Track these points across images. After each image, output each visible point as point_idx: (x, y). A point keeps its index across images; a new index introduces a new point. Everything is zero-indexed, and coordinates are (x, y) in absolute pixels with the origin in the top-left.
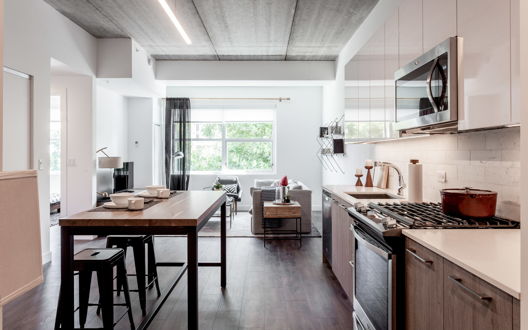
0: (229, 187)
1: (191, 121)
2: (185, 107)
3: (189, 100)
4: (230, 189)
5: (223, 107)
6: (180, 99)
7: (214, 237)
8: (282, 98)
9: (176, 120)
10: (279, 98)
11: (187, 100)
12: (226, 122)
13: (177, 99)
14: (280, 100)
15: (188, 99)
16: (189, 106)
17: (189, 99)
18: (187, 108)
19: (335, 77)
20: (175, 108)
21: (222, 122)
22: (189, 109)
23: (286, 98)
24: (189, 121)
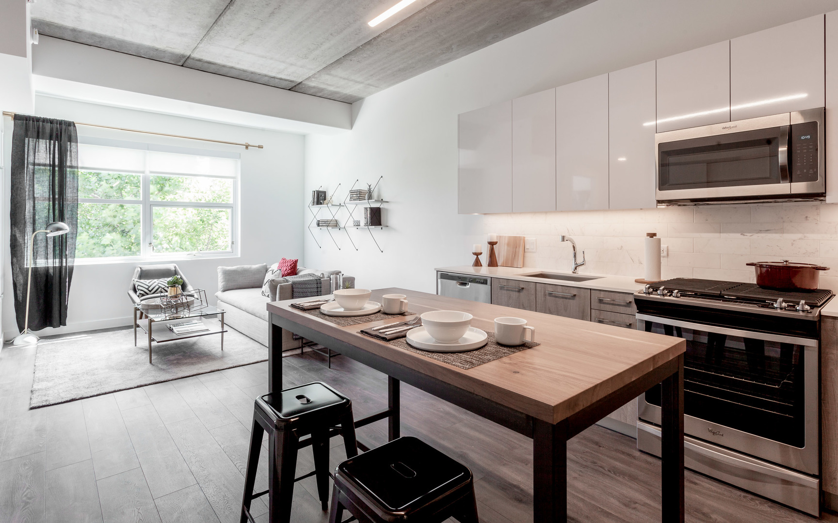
0: (147, 283)
1: (80, 165)
2: (64, 137)
3: (75, 126)
4: (149, 287)
5: (148, 148)
6: (51, 122)
7: (219, 370)
8: (251, 144)
9: (42, 161)
10: (244, 144)
11: (70, 124)
12: (151, 172)
13: (45, 120)
14: (247, 147)
15: (72, 124)
16: (73, 138)
17: (74, 124)
18: (70, 140)
19: (351, 126)
20: (38, 137)
21: (143, 172)
22: (72, 144)
23: (257, 145)
24: (74, 164)
